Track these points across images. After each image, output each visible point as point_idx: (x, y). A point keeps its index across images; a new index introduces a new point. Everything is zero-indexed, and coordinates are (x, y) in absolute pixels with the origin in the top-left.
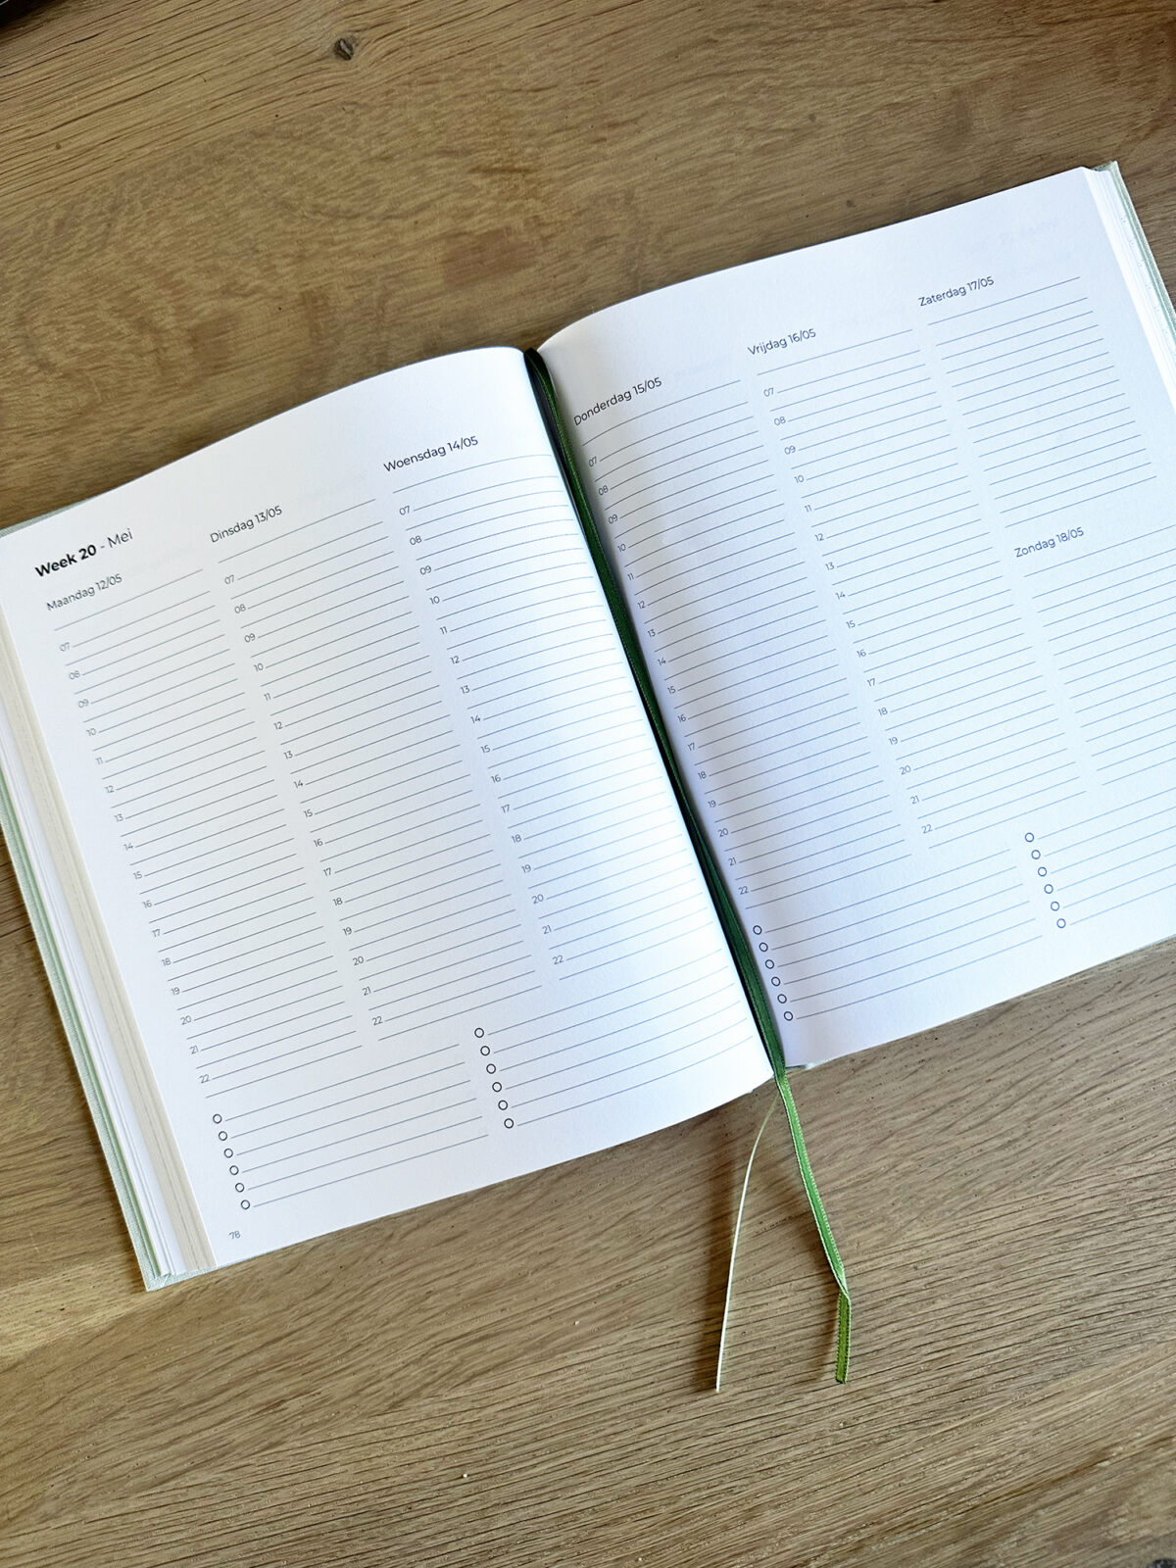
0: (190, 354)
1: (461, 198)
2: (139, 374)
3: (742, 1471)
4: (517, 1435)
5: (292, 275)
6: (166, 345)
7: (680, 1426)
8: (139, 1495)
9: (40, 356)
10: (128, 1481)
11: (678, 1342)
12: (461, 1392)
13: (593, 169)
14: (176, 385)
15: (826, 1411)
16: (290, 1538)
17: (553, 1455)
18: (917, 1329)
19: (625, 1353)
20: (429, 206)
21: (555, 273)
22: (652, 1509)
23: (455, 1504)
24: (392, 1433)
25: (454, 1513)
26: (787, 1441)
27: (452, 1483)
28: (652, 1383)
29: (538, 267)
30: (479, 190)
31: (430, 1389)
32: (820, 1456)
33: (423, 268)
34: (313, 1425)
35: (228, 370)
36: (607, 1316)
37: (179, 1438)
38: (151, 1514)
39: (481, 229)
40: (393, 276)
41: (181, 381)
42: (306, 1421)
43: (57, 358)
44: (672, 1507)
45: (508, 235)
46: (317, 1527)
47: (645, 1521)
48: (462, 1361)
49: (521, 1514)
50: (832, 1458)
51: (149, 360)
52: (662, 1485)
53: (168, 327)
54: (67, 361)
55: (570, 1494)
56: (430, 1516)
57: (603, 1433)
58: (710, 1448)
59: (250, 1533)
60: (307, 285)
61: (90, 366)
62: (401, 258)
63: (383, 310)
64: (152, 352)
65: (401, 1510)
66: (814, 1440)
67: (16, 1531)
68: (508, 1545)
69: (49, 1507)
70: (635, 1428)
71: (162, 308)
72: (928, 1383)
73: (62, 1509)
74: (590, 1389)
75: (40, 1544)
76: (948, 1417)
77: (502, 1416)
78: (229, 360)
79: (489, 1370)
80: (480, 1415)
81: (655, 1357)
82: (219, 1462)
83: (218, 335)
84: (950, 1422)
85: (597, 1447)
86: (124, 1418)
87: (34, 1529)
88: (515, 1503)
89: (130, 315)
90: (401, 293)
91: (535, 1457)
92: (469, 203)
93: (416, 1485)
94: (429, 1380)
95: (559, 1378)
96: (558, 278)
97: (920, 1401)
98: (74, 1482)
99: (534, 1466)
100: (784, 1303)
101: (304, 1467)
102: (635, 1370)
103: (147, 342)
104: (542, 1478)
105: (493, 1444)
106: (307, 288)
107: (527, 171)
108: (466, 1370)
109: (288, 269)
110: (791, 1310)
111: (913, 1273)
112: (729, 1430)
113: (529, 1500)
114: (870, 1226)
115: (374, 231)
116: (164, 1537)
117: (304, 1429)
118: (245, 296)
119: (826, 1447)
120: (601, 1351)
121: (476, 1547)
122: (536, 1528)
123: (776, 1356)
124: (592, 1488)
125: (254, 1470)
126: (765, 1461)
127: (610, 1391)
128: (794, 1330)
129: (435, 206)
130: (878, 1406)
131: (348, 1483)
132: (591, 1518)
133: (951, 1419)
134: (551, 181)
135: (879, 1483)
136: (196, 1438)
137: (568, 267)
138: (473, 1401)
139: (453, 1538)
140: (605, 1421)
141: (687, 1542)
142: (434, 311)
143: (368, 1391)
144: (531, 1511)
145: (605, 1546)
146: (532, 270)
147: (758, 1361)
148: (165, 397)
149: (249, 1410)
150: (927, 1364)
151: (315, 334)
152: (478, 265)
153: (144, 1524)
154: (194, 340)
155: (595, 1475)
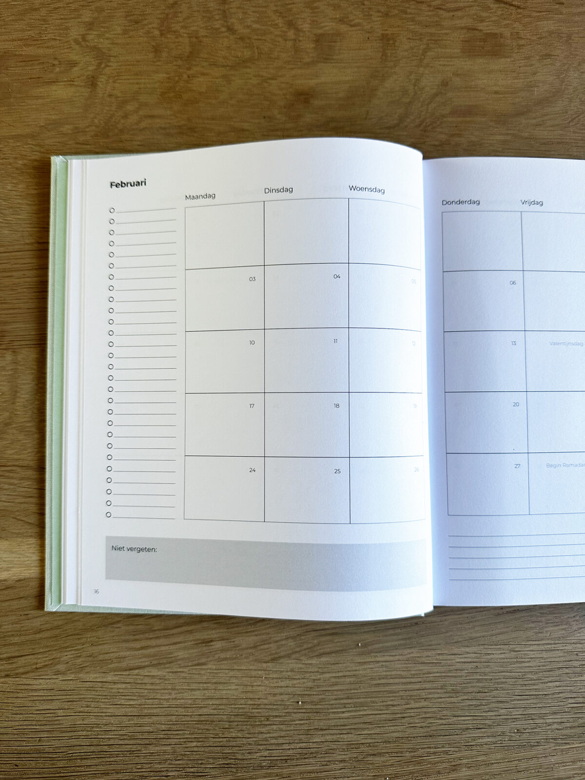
0: (313, 48)
1: (480, 10)
2: (282, 50)
3: (456, 743)
4: (339, 693)
5: (379, 23)
6: (301, 39)
7: (430, 710)
8: (115, 673)
9: (229, 24)
10: (111, 664)
11: (440, 663)
12: (314, 661)
13: (553, 17)
14: (301, 62)
15: (510, 721)
16: (195, 719)
17: (354, 709)
18: (569, 688)
19: (410, 662)
20: (462, 9)
21: (521, 65)
22: (401, 752)
23: (293, 723)
24: (269, 674)
25: (292, 728)
26: (485, 732)
27: (295, 711)
28: (420, 682)
29: (512, 59)
30: (491, 9)
31: (297, 655)
32: (500, 745)
33: (451, 41)
34: (226, 659)
35: (331, 63)
36: (405, 639)
37: (147, 647)
38: (119, 686)
39: (487, 30)
40: (434, 40)
41: (304, 61)
42: (223, 655)
43: (238, 27)
44: (413, 754)
45: (501, 38)
46: (212, 716)
47: (396, 758)
48: (319, 644)
49: (329, 738)
50: (506, 748)
51: (290, 44)
52: (411, 740)
53: (305, 29)
54: (244, 31)
55: (359, 733)
56: (278, 726)
57: (385, 703)
58: (442, 726)
59: (173, 711)
60: (386, 30)
61: (256, 37)
62: (440, 32)
63: (424, 57)
64: (291, 40)
65: (263, 719)
66: (499, 736)
67: (39, 676)
68: (317, 753)
69: (62, 667)
70: (405, 705)
71: (304, 19)
72: (567, 719)
73: (69, 670)
74: (386, 677)
75: (50, 687)
76: (573, 740)
77: (333, 680)
78: (334, 57)
79: (333, 653)
80: (321, 676)
81: (426, 668)
82: (167, 666)
83: (331, 42)
84: (573, 743)
85: (381, 710)
86: (118, 628)
87: (49, 677)
88: (328, 731)
89: (286, 17)
90: (436, 50)
91: (345, 707)
92: (484, 14)
93: (275, 707)
94: (298, 649)
95: (371, 666)
96: (521, 68)
97: (560, 728)
98: (80, 656)
99: (343, 712)
100: (503, 656)
101: (214, 681)
102: (413, 672)
103: (291, 34)
104: (346, 720)
105: (324, 694)
106: (386, 32)
107: (518, 7)
108: (320, 649)
109: (379, 19)
110: (506, 660)
111: (575, 657)
112: (455, 719)
113: (335, 731)
114: (559, 625)
115: (430, 13)
116: (123, 701)
117: (220, 660)
118: (352, 26)
119: (505, 741)
120: (397, 658)
121: (299, 750)
122: (335, 747)
123: (491, 684)
124: (372, 732)
125: (185, 675)
126: (470, 740)
127: (397, 681)
128: (504, 672)
129: (465, 10)
130: (537, 726)
131: (236, 696)
132: (367, 749)
133: (574, 742)
134: (530, 16)
135: (528, 768)
136: (157, 649)
137: (528, 64)
138: (319, 668)
139: (287, 742)
140: (389, 697)
141: (416, 775)
142: (451, 65)
143: (262, 647)
144: (334, 737)
145: (371, 766)
146: (508, 60)
147: (480, 684)
148: (293, 66)
149: (191, 641)
150: (570, 709)
151: (384, 58)
152: (481, 48)
153: (113, 691)
154: (317, 41)
155: (375, 725)
